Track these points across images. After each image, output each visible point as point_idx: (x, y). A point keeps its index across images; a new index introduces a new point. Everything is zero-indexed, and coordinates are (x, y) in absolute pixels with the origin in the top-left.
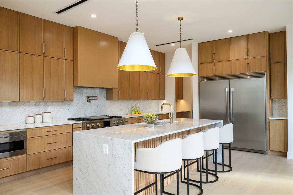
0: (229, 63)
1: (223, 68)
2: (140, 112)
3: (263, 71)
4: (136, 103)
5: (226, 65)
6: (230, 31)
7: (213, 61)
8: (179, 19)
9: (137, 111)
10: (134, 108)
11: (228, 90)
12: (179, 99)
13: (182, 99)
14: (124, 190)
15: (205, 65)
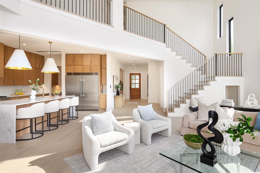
0: (82, 66)
1: (79, 69)
2: (22, 94)
3: (97, 72)
4: (19, 88)
5: (81, 67)
6: (81, 51)
7: (74, 65)
8: (49, 42)
9: (21, 93)
10: (17, 91)
11: (81, 81)
12: (55, 85)
13: (58, 85)
14: (9, 130)
15: (69, 66)
